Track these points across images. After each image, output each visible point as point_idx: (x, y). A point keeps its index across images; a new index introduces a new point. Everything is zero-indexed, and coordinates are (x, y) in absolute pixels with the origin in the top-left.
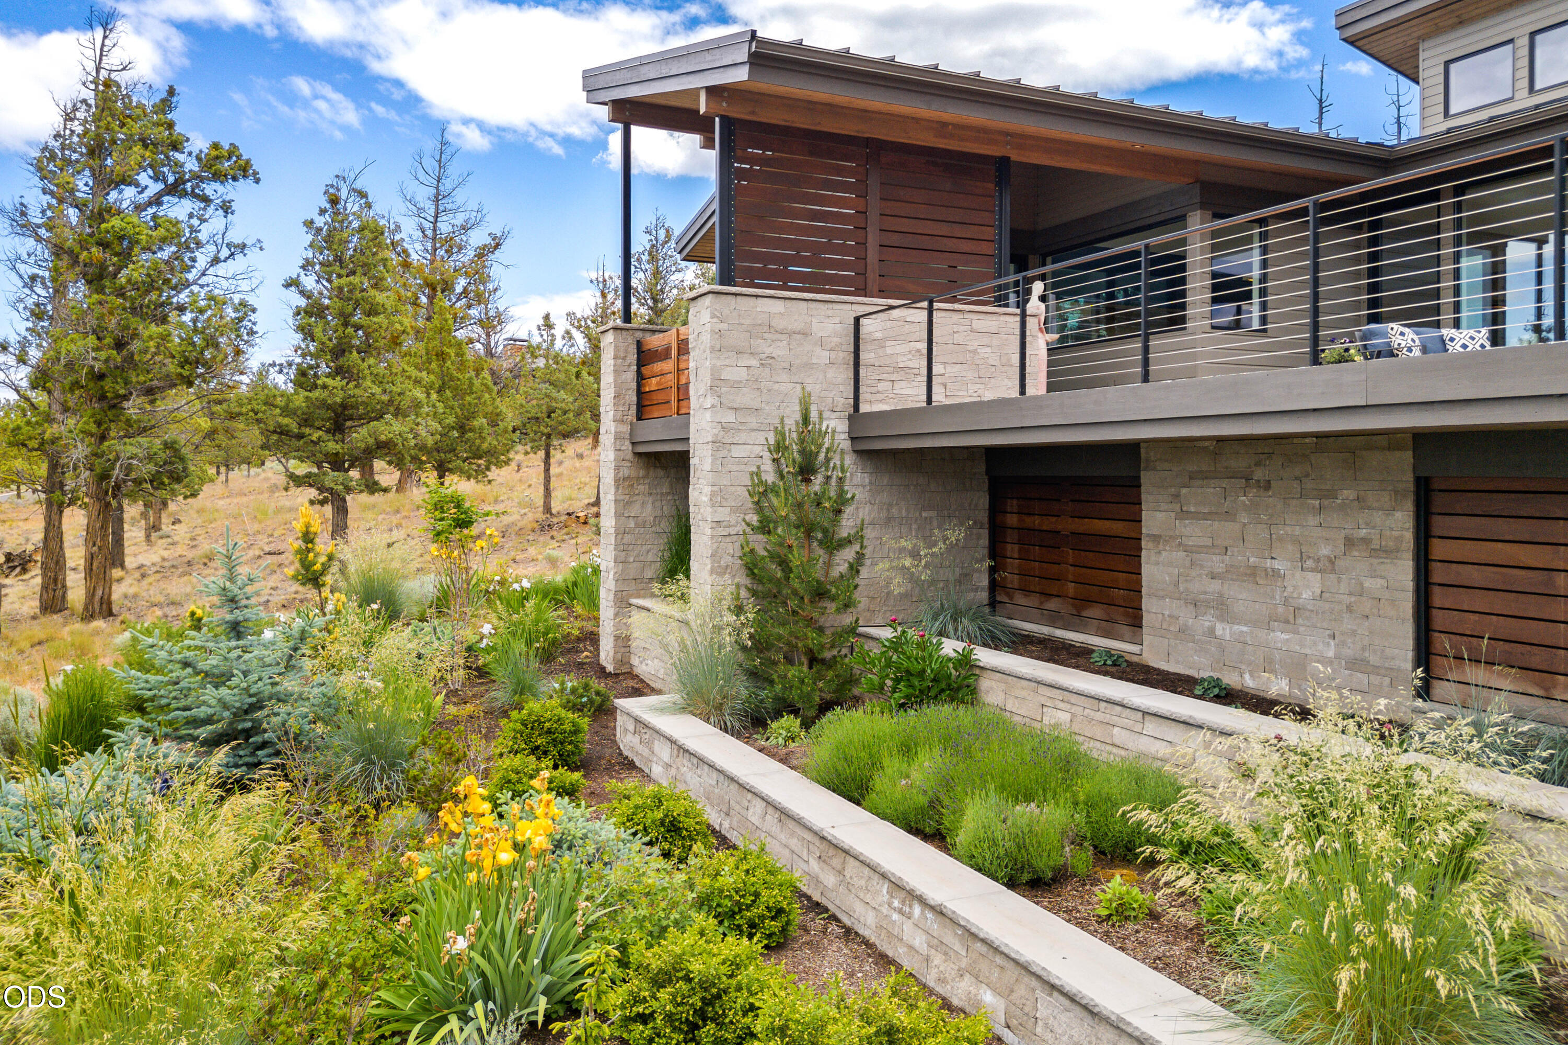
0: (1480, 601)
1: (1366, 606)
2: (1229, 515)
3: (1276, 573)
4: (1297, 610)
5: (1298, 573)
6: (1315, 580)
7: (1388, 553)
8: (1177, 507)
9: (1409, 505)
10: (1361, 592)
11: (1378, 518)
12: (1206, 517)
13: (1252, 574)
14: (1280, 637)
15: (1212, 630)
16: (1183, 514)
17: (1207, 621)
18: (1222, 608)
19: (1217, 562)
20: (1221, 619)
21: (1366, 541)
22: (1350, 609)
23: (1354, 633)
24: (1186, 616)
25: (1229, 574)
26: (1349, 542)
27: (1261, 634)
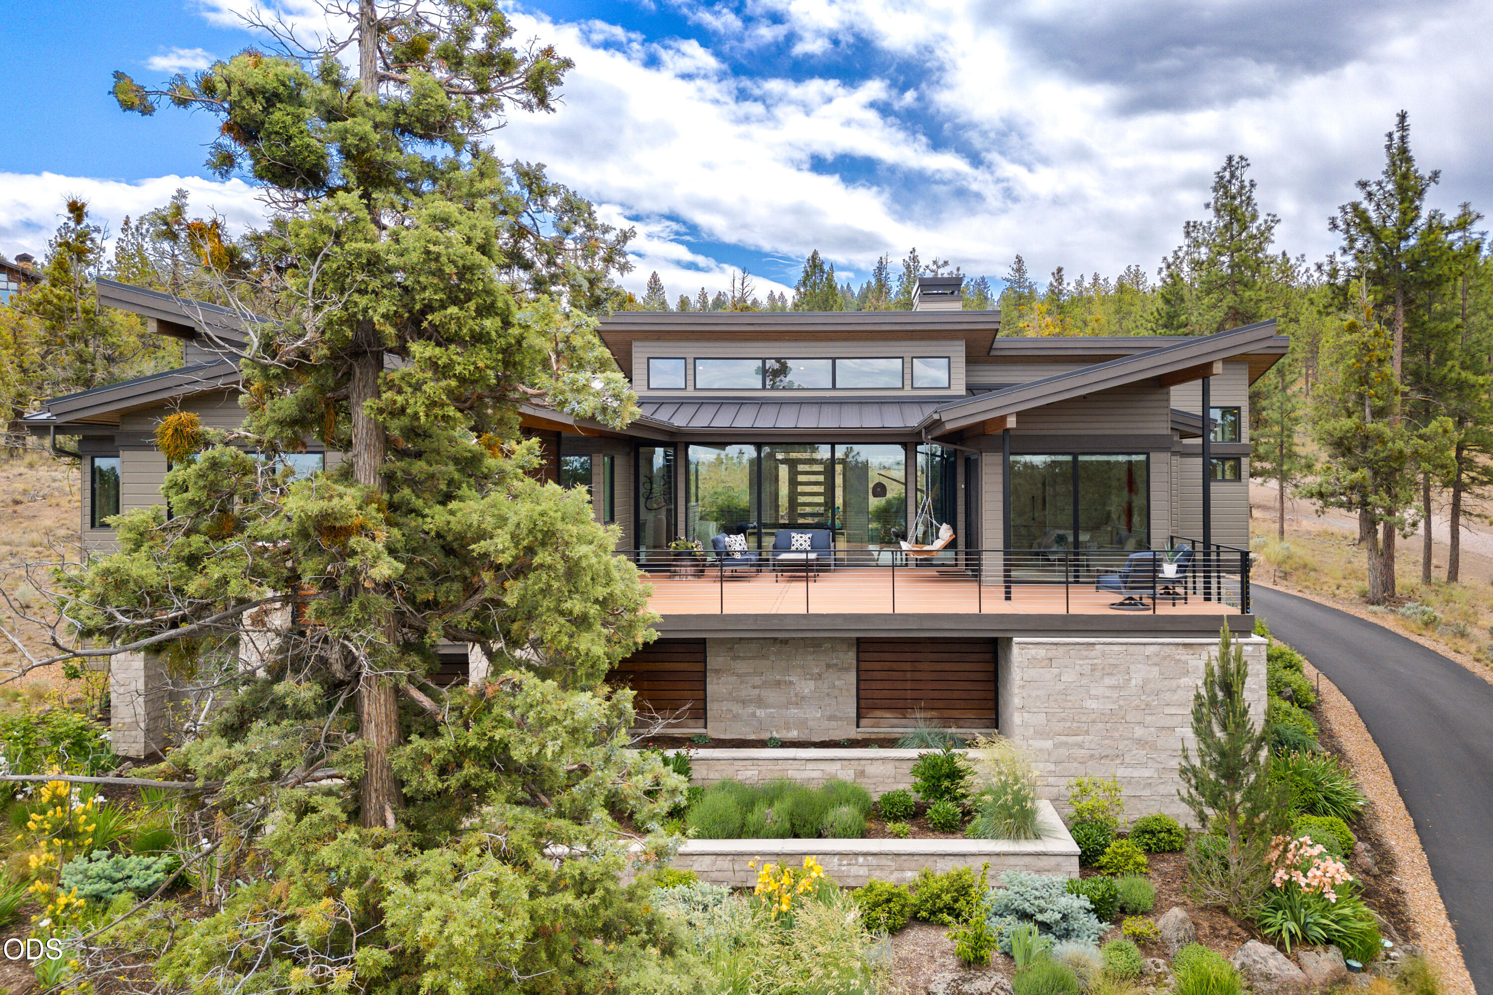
0: (879, 685)
1: (836, 692)
2: (764, 657)
3: (791, 683)
4: (803, 697)
5: (803, 682)
6: (812, 684)
7: (847, 669)
8: (732, 654)
9: (855, 649)
10: (834, 687)
11: (841, 655)
12: (750, 658)
13: (778, 683)
14: (793, 711)
15: (754, 715)
16: (735, 658)
17: (750, 710)
18: (760, 702)
19: (757, 680)
20: (759, 707)
21: (836, 665)
22: (828, 694)
23: (830, 705)
24: (737, 709)
25: (765, 685)
26: (828, 666)
27: (783, 711)
